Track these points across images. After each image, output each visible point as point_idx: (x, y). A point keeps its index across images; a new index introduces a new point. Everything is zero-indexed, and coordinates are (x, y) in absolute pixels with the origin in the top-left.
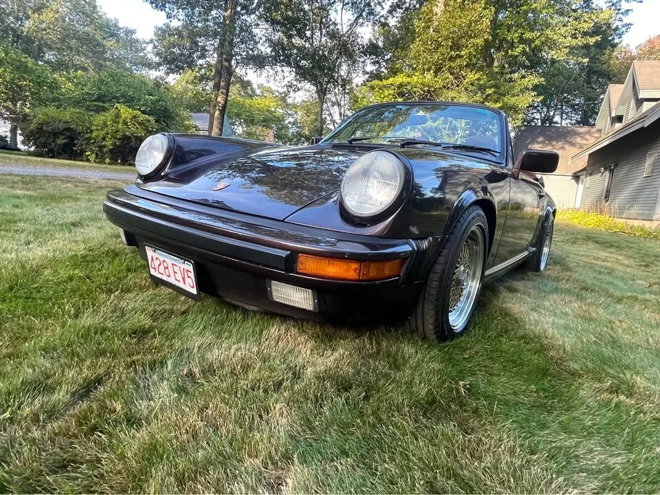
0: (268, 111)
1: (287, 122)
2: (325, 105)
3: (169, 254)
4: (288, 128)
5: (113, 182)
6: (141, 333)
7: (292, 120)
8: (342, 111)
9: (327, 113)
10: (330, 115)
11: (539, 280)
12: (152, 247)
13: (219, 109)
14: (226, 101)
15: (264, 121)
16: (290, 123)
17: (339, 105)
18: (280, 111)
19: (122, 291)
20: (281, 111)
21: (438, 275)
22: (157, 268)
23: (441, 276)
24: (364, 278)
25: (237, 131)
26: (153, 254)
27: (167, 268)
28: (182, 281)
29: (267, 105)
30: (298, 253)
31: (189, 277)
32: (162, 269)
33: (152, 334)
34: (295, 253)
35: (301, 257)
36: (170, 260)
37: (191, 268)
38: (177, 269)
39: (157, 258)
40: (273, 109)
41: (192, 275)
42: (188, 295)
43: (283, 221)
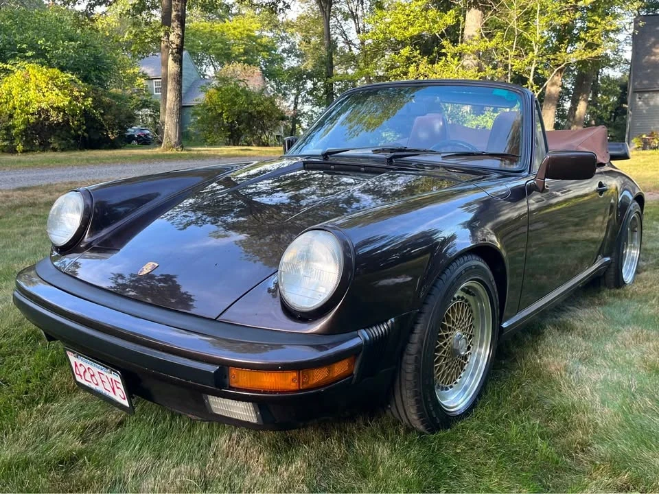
0: (249, 37)
1: (280, 49)
2: (333, 21)
3: (94, 362)
4: (282, 60)
5: (29, 193)
6: (68, 462)
7: (286, 46)
8: (361, 25)
9: (338, 31)
10: (343, 33)
11: (618, 302)
12: (74, 353)
13: (172, 53)
14: (182, 38)
15: (246, 53)
16: (284, 51)
17: (355, 17)
18: (268, 35)
19: (46, 402)
20: (271, 34)
21: (413, 357)
22: (82, 374)
23: (416, 357)
24: (305, 386)
25: (208, 73)
26: (76, 360)
27: (94, 375)
28: (111, 391)
29: (247, 28)
30: (229, 366)
31: (118, 388)
32: (88, 376)
33: (81, 461)
34: (225, 366)
35: (233, 371)
36: (96, 368)
37: (118, 379)
38: (104, 378)
39: (81, 365)
40: (257, 33)
41: (121, 386)
42: (121, 407)
43: (215, 320)
